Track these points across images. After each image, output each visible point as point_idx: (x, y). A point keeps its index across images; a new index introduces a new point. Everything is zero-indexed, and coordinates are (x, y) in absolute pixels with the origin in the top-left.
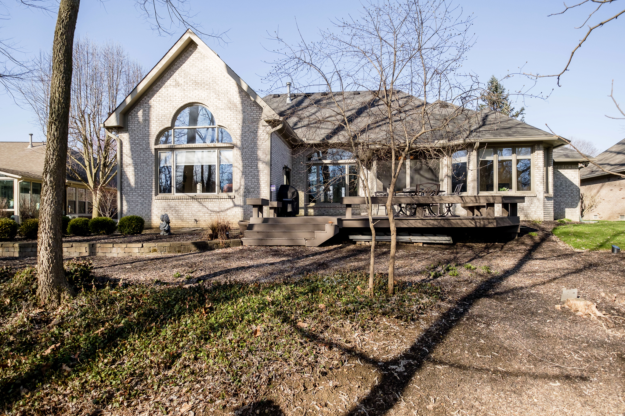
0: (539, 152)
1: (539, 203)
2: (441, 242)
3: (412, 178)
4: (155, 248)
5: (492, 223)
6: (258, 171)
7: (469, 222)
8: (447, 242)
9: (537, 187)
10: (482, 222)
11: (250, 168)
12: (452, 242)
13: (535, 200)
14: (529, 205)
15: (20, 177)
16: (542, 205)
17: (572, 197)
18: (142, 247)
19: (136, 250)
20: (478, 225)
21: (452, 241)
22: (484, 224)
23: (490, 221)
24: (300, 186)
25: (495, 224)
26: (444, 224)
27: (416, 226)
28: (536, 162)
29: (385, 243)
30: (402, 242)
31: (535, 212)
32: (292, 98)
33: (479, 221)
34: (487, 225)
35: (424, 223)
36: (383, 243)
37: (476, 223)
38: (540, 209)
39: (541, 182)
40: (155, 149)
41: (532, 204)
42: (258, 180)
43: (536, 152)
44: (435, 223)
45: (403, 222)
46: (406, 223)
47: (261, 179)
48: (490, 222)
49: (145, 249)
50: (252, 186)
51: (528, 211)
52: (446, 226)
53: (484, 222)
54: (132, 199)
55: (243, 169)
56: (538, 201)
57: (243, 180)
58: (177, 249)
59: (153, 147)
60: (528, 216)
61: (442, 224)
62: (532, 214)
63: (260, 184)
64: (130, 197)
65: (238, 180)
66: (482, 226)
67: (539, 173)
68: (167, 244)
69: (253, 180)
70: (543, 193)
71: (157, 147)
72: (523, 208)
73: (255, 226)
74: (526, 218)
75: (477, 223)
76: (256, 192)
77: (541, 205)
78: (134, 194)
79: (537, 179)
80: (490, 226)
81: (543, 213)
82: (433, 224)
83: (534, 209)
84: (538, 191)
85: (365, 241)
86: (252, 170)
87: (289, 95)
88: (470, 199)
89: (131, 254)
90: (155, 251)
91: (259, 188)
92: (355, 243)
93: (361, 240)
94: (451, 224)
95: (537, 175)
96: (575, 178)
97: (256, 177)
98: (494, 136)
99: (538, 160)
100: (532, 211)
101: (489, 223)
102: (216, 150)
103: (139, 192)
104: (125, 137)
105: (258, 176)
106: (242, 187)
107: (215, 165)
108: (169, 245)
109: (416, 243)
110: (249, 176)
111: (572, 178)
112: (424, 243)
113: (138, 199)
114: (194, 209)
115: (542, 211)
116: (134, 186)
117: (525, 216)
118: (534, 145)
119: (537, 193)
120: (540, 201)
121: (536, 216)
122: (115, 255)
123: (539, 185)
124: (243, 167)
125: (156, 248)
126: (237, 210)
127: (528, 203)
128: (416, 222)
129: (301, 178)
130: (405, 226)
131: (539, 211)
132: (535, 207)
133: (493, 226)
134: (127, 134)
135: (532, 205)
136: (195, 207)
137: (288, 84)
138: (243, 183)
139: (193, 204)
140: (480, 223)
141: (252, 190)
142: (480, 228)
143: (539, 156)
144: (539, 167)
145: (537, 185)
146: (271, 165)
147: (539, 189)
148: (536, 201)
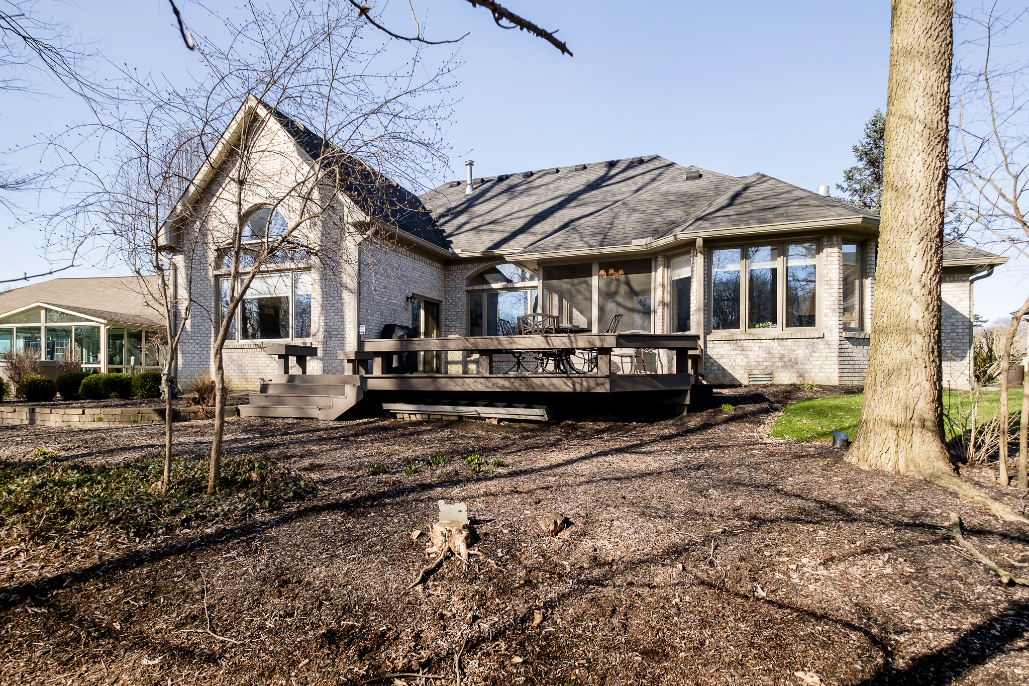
0: (829, 250)
1: (828, 351)
2: (529, 418)
3: (601, 309)
4: (100, 416)
5: (602, 384)
6: (342, 304)
7: (562, 383)
8: (539, 418)
9: (826, 319)
10: (585, 383)
11: (332, 299)
12: (546, 418)
13: (821, 344)
14: (808, 355)
15: (106, 322)
16: (837, 354)
17: (953, 338)
18: (84, 413)
19: (76, 418)
20: (578, 389)
21: (546, 416)
22: (589, 386)
23: (600, 380)
24: (456, 327)
25: (608, 386)
26: (521, 385)
27: (476, 390)
28: (825, 271)
29: (440, 417)
30: (469, 417)
31: (821, 367)
32: (475, 186)
33: (579, 380)
34: (594, 388)
35: (489, 385)
36: (437, 417)
37: (574, 385)
38: (830, 363)
39: (834, 309)
40: (216, 276)
41: (814, 351)
42: (342, 317)
43: (825, 250)
44: (506, 383)
45: (455, 382)
46: (461, 384)
47: (346, 317)
48: (599, 382)
49: (88, 417)
50: (334, 327)
51: (807, 367)
52: (524, 389)
53: (588, 383)
54: (188, 349)
55: (323, 301)
56: (827, 346)
57: (322, 318)
58: (132, 419)
59: (211, 273)
60: (806, 375)
61: (518, 386)
62: (814, 371)
63: (346, 323)
64: (186, 347)
65: (317, 318)
66: (584, 390)
67: (829, 291)
68: (118, 411)
69: (336, 317)
70: (837, 330)
71: (216, 273)
72: (796, 359)
73: (269, 386)
74: (801, 379)
75: (577, 385)
76: (340, 336)
77: (833, 355)
78: (190, 341)
79: (826, 303)
80: (599, 390)
81: (837, 371)
82: (503, 385)
83: (818, 363)
84: (827, 327)
85: (409, 414)
86: (334, 302)
87: (469, 182)
88: (561, 340)
89: (69, 423)
90: (101, 420)
91: (343, 330)
92: (394, 415)
93: (403, 412)
94: (533, 387)
95: (826, 295)
96: (960, 300)
97: (340, 312)
98: (733, 225)
99: (828, 267)
100: (814, 367)
101: (597, 384)
102: (290, 274)
103: (196, 338)
104: (179, 260)
105: (342, 310)
106: (322, 330)
107: (287, 297)
108: (120, 412)
109: (489, 418)
110: (330, 311)
111: (955, 299)
112: (500, 420)
113: (195, 349)
114: (260, 362)
115: (836, 367)
116: (190, 330)
117: (801, 376)
118: (822, 237)
119: (825, 331)
120: (832, 347)
121: (822, 375)
122: (53, 425)
123: (830, 315)
124: (323, 297)
125: (102, 416)
126: (315, 365)
127: (807, 351)
128: (475, 382)
129: (457, 313)
130: (458, 389)
131: (828, 367)
132: (821, 359)
133: (603, 391)
134: (181, 256)
135: (814, 355)
136: (263, 359)
137: (468, 163)
138: (322, 324)
139: (259, 356)
140: (581, 384)
141: (334, 333)
142: (581, 393)
143: (829, 259)
144: (831, 280)
145: (826, 315)
146: (359, 294)
147: (830, 323)
148: (822, 347)
